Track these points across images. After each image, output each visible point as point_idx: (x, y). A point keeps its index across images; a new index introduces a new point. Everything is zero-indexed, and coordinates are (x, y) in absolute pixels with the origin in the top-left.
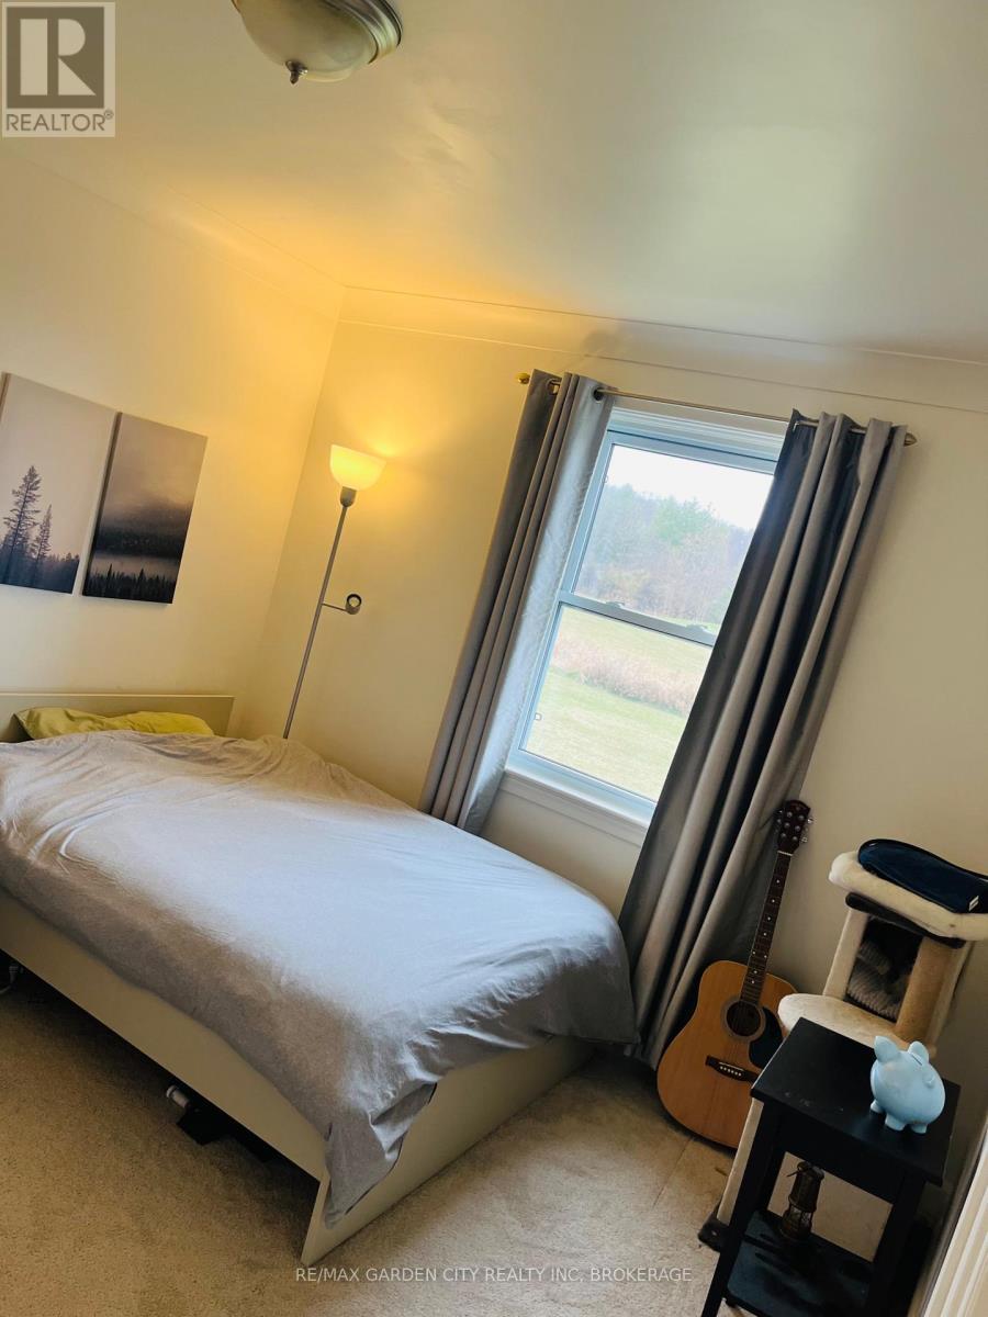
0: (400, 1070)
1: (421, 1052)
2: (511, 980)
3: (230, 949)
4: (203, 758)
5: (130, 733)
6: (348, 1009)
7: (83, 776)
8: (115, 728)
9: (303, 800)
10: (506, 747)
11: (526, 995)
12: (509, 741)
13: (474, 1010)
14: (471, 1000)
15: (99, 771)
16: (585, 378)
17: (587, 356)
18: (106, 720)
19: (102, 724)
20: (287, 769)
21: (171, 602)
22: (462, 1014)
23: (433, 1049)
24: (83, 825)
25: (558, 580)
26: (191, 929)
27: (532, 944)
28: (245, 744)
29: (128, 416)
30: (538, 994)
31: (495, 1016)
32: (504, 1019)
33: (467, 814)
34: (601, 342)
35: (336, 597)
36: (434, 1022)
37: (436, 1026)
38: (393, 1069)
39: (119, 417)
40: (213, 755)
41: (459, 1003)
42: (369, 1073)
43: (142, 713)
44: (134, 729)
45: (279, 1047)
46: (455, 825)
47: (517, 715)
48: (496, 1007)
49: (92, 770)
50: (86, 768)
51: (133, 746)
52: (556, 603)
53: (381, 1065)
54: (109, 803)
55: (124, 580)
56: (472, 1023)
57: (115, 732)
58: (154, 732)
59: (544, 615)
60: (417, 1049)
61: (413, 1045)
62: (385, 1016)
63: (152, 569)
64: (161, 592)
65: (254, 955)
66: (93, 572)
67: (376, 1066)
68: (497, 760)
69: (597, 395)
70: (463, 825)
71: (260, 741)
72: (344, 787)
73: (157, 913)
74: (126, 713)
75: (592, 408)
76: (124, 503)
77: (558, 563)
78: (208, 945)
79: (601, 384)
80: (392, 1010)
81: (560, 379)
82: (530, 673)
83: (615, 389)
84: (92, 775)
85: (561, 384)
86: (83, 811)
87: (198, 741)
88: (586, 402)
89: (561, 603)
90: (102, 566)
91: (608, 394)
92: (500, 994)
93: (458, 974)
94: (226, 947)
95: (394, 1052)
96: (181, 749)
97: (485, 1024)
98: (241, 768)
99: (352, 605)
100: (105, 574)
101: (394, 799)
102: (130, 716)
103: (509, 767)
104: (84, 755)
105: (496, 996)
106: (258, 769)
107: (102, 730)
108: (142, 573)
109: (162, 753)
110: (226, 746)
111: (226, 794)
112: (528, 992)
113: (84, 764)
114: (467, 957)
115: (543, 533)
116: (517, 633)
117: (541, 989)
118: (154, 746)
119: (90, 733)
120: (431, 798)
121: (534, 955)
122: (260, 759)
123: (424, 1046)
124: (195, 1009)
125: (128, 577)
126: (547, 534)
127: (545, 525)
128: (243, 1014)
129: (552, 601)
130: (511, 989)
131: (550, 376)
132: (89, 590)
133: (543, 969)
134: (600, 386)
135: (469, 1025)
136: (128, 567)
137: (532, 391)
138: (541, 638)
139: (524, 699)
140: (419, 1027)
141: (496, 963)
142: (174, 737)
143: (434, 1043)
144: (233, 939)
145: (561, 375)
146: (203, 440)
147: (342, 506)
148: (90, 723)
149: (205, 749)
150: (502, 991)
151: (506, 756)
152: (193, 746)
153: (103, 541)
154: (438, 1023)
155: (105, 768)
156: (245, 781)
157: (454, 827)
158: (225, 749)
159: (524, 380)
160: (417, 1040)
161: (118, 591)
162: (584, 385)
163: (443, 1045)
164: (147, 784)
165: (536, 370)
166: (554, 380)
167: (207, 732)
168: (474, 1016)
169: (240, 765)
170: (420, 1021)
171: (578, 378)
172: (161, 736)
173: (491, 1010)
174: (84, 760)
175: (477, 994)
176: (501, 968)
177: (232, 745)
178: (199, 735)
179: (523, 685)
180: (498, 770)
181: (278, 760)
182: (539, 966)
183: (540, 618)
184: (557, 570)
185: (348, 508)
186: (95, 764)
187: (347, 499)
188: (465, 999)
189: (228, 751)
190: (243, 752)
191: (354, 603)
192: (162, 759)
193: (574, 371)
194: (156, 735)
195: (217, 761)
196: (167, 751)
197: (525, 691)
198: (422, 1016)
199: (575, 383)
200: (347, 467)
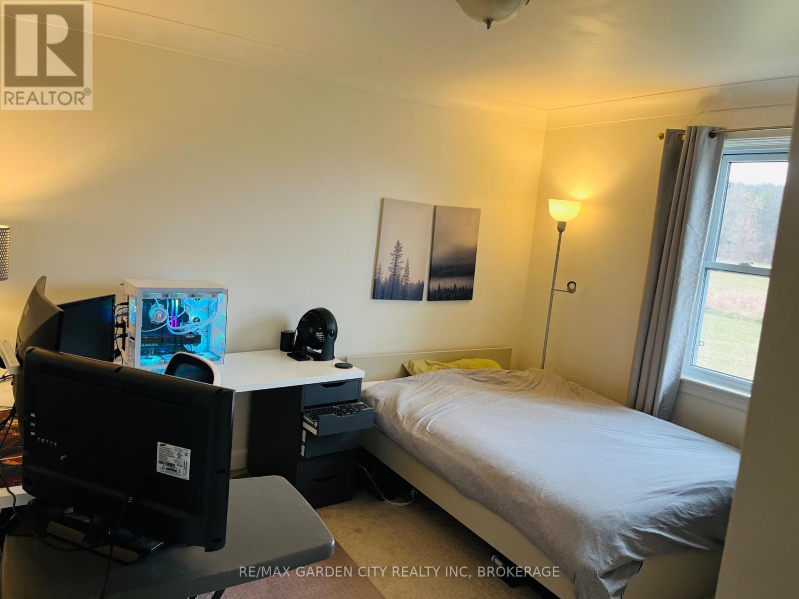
0: (616, 549)
1: (628, 541)
2: (689, 504)
3: (513, 478)
4: (497, 381)
5: (457, 370)
6: (580, 512)
7: (436, 392)
8: (449, 368)
9: (553, 402)
10: (679, 364)
11: (702, 515)
12: (681, 360)
13: (663, 520)
14: (660, 514)
15: (443, 390)
16: (701, 127)
17: (703, 112)
18: (445, 364)
19: (443, 366)
20: (544, 386)
21: (471, 299)
22: (654, 521)
23: (636, 539)
24: (436, 416)
25: (701, 254)
26: (493, 468)
27: (704, 483)
28: (519, 373)
29: (439, 206)
30: (711, 515)
31: (679, 526)
32: (687, 528)
33: (658, 409)
34: (710, 103)
35: (561, 284)
36: (636, 524)
37: (637, 526)
38: (610, 548)
39: (435, 207)
40: (501, 380)
41: (652, 514)
42: (595, 549)
43: (463, 359)
44: (460, 368)
45: (542, 530)
46: (651, 415)
47: (685, 343)
48: (680, 520)
49: (439, 390)
50: (436, 389)
51: (459, 377)
52: (702, 269)
53: (602, 544)
54: (448, 405)
55: (446, 290)
56: (663, 528)
57: (449, 370)
58: (470, 369)
59: (695, 277)
60: (625, 538)
61: (622, 535)
62: (603, 517)
63: (459, 283)
64: (466, 294)
65: (526, 481)
66: (431, 288)
67: (599, 545)
68: (675, 373)
69: (712, 135)
70: (657, 414)
71: (527, 371)
72: (578, 394)
73: (475, 460)
74: (455, 360)
75: (709, 143)
76: (443, 250)
77: (699, 243)
78: (501, 476)
79: (713, 128)
80: (606, 514)
81: (685, 131)
82: (690, 315)
83: (725, 129)
84: (439, 392)
85: (685, 134)
86: (436, 409)
87: (493, 373)
88: (704, 142)
89: (707, 269)
90: (436, 285)
91: (720, 133)
92: (682, 513)
93: (649, 498)
94: (511, 477)
95: (610, 538)
96: (484, 377)
97: (672, 529)
98: (518, 386)
99: (571, 287)
100: (437, 289)
101: (609, 400)
102: (457, 362)
103: (682, 377)
104: (436, 382)
105: (678, 512)
106: (527, 386)
107: (443, 369)
108: (455, 286)
109: (474, 379)
110: (509, 375)
111: (510, 400)
112: (703, 513)
113: (435, 387)
114: (657, 489)
115: (686, 227)
116: (676, 291)
117: (713, 512)
118: (470, 376)
119: (438, 371)
120: (634, 398)
121: (706, 491)
122: (529, 380)
123: (630, 537)
124: (498, 510)
125: (448, 289)
126: (688, 227)
127: (686, 222)
128: (522, 513)
129: (699, 269)
130: (690, 510)
131: (679, 130)
132: (430, 298)
133: (713, 500)
134: (713, 129)
135: (661, 529)
136: (447, 284)
137: (666, 143)
138: (694, 293)
139: (688, 332)
140: (625, 525)
141: (677, 494)
142: (480, 371)
143: (637, 536)
144: (514, 473)
145: (685, 129)
146: (478, 211)
147: (559, 233)
148: (437, 366)
149: (497, 377)
150: (683, 510)
151: (681, 370)
152: (491, 375)
153: (435, 272)
154: (638, 524)
155: (446, 389)
156: (520, 393)
157: (651, 416)
158: (508, 376)
159: (661, 137)
160: (624, 533)
161: (444, 296)
162: (701, 132)
163: (642, 538)
164: (468, 395)
165: (667, 130)
166: (680, 133)
167: (497, 367)
168: (664, 523)
169: (518, 384)
170: (625, 522)
171: (696, 128)
172: (474, 370)
173: (677, 522)
174: (435, 385)
175: (665, 511)
176: (681, 497)
177: (512, 374)
178: (494, 370)
179: (686, 323)
180: (676, 379)
181: (539, 381)
182: (710, 497)
183: (691, 280)
184: (699, 248)
185: (563, 233)
186: (441, 386)
187: (561, 227)
188: (656, 513)
189: (510, 377)
190: (518, 377)
191: (572, 286)
192: (476, 383)
193: (693, 124)
194: (471, 371)
195: (505, 383)
196: (477, 379)
197: (688, 328)
198: (627, 519)
199: (695, 132)
200: (558, 210)
